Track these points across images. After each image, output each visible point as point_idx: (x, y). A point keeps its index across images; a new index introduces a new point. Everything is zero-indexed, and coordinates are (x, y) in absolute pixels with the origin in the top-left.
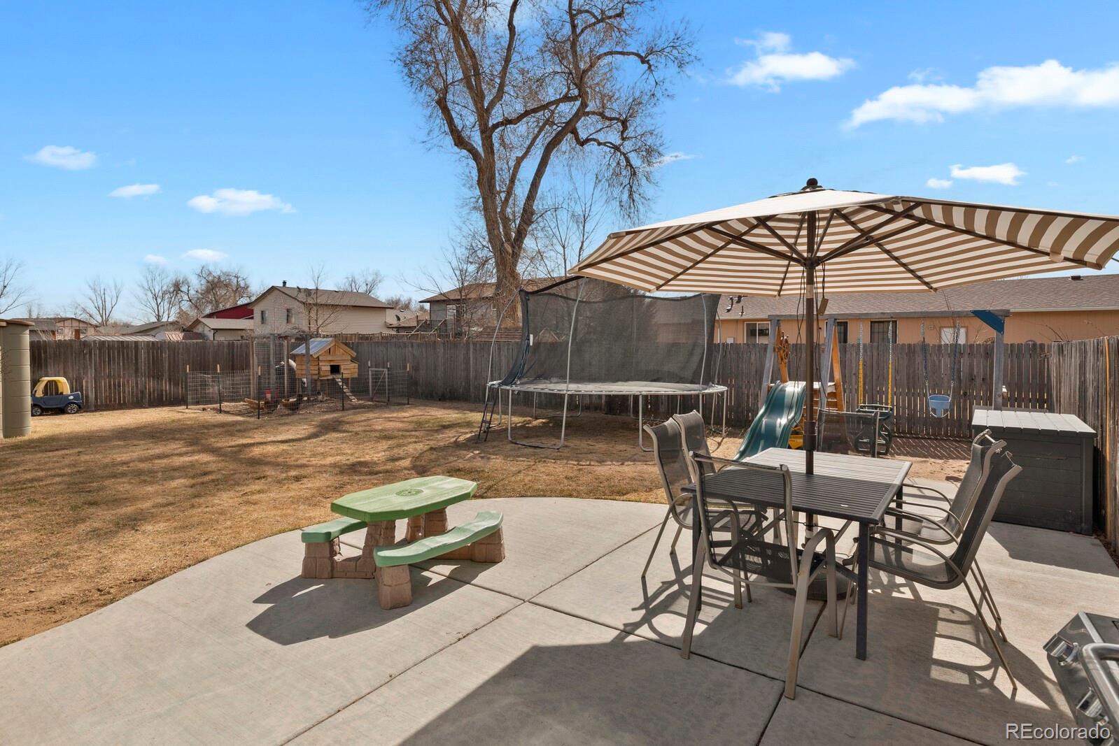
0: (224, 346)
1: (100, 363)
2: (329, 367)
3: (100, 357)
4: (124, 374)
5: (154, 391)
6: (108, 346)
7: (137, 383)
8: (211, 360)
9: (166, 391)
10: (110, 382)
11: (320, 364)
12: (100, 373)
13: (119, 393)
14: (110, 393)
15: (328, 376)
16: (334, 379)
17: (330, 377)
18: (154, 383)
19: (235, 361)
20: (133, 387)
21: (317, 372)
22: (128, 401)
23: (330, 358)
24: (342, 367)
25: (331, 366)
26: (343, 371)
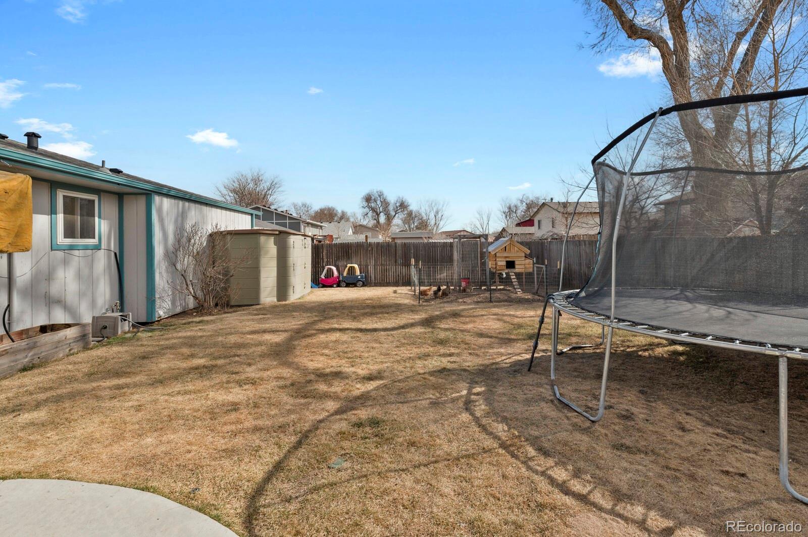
1: (377, 256)
2: (505, 262)
3: (377, 252)
4: (389, 263)
5: (405, 275)
6: (381, 245)
7: (396, 270)
11: (497, 260)
12: (377, 263)
13: (387, 275)
14: (382, 275)
15: (504, 270)
16: (508, 273)
17: (506, 272)
18: (405, 270)
21: (495, 266)
22: (391, 281)
23: (506, 254)
24: (516, 263)
25: (507, 262)
26: (516, 267)
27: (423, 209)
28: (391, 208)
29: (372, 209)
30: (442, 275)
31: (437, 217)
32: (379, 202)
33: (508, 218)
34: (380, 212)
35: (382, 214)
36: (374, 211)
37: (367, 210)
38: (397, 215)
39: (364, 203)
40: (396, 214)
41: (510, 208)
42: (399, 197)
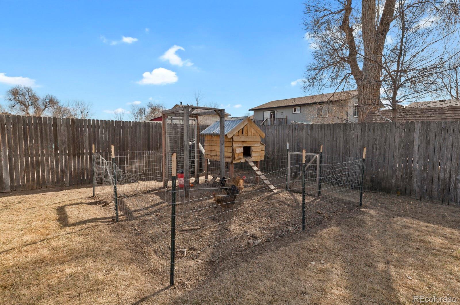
0: (140, 126)
1: (15, 139)
2: (242, 149)
3: (15, 133)
4: (42, 152)
5: (75, 169)
6: (24, 121)
7: (57, 162)
8: (129, 139)
9: (87, 169)
10: (27, 161)
11: (234, 145)
12: (15, 151)
13: (38, 172)
14: (28, 172)
15: (241, 159)
16: (246, 162)
17: (243, 161)
18: (75, 162)
19: (151, 140)
20: (52, 166)
21: (230, 155)
22: (48, 180)
23: (243, 139)
24: (254, 149)
25: (245, 148)
26: (254, 154)
27: (70, 107)
28: (40, 103)
29: (20, 102)
30: (134, 166)
31: (83, 113)
32: (27, 97)
33: (136, 117)
34: (29, 106)
35: (31, 107)
36: (23, 104)
37: (13, 102)
38: (47, 109)
39: (10, 96)
40: (45, 107)
41: (140, 110)
42: (48, 95)
